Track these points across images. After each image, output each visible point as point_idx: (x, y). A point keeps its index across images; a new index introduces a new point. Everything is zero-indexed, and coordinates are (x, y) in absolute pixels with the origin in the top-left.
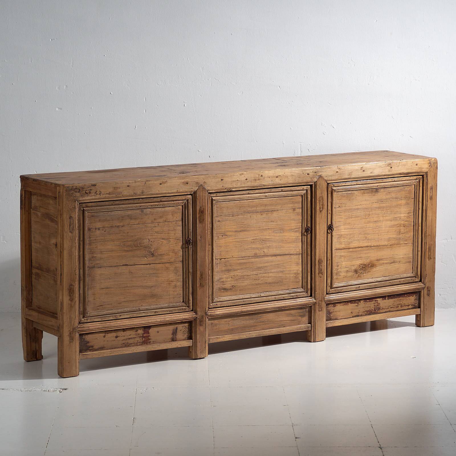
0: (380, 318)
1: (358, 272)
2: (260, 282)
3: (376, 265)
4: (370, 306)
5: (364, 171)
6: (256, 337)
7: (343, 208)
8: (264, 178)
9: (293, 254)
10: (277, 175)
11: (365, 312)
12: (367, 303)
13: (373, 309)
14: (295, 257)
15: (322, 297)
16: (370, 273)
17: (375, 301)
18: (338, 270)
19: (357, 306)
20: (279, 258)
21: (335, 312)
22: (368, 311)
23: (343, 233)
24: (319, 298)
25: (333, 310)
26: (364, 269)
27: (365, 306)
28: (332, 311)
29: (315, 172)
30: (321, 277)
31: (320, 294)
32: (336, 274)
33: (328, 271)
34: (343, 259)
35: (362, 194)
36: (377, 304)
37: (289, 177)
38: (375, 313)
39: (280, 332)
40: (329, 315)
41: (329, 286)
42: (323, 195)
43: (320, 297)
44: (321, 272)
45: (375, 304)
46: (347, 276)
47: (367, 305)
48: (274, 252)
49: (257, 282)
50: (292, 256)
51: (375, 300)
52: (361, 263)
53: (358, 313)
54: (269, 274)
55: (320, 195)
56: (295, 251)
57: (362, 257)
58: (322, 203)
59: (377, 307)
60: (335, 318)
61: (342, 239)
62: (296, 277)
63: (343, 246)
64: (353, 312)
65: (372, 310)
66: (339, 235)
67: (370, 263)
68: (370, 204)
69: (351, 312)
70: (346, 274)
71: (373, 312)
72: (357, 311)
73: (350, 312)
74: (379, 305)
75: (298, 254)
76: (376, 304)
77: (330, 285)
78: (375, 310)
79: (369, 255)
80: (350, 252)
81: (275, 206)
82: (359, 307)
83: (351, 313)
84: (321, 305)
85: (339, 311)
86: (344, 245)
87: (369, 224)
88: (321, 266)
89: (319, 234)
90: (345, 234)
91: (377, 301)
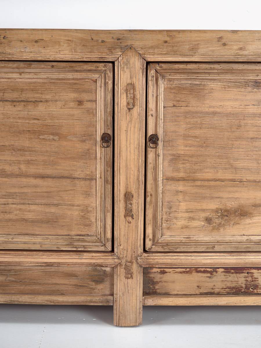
0: (254, 303)
1: (212, 222)
2: (11, 216)
3: (251, 214)
4: (236, 279)
5: (224, 45)
6: (5, 303)
7: (183, 109)
8: (10, 42)
9: (78, 178)
10: (37, 39)
11: (226, 288)
12: (230, 274)
13: (244, 286)
14: (82, 183)
15: (133, 256)
16: (238, 226)
17: (248, 273)
18: (171, 215)
19: (210, 277)
20: (50, 182)
21: (165, 282)
22: (233, 288)
23: (183, 153)
24: (126, 257)
25: (161, 278)
26: (226, 218)
27: (226, 279)
28: (159, 280)
29: (118, 39)
30: (129, 223)
31: (129, 250)
32: (167, 221)
33: (147, 213)
34: (180, 197)
35: (225, 88)
36: (252, 278)
37: (62, 44)
38: (246, 292)
39: (51, 302)
40: (151, 286)
41: (150, 240)
42: (134, 80)
43: (129, 256)
44: (129, 213)
45: (247, 279)
46: (189, 226)
47: (230, 279)
48: (41, 171)
49: (7, 216)
50: (77, 182)
51: (248, 271)
52: (220, 207)
53: (212, 289)
54: (30, 206)
55: (129, 81)
56: (82, 173)
57: (222, 198)
58: (132, 95)
59: (252, 283)
60: (164, 292)
61: (180, 162)
62: (85, 217)
63: (181, 175)
64: (200, 286)
65: (242, 287)
66: (173, 155)
67: (238, 209)
68: (242, 107)
69: (198, 286)
70: (188, 223)
71: (243, 290)
72: (211, 285)
73: (196, 285)
74: (255, 281)
75: (88, 179)
76: (250, 279)
77: (151, 237)
78: (247, 288)
79: (237, 195)
80: (197, 186)
81: (42, 94)
82: (214, 279)
83: (197, 288)
84: (130, 268)
85: (174, 282)
86: (184, 174)
87: (238, 143)
88: (131, 204)
89: (127, 150)
90: (185, 155)
91: (252, 273)
